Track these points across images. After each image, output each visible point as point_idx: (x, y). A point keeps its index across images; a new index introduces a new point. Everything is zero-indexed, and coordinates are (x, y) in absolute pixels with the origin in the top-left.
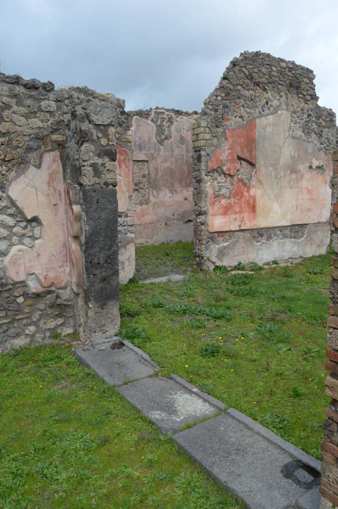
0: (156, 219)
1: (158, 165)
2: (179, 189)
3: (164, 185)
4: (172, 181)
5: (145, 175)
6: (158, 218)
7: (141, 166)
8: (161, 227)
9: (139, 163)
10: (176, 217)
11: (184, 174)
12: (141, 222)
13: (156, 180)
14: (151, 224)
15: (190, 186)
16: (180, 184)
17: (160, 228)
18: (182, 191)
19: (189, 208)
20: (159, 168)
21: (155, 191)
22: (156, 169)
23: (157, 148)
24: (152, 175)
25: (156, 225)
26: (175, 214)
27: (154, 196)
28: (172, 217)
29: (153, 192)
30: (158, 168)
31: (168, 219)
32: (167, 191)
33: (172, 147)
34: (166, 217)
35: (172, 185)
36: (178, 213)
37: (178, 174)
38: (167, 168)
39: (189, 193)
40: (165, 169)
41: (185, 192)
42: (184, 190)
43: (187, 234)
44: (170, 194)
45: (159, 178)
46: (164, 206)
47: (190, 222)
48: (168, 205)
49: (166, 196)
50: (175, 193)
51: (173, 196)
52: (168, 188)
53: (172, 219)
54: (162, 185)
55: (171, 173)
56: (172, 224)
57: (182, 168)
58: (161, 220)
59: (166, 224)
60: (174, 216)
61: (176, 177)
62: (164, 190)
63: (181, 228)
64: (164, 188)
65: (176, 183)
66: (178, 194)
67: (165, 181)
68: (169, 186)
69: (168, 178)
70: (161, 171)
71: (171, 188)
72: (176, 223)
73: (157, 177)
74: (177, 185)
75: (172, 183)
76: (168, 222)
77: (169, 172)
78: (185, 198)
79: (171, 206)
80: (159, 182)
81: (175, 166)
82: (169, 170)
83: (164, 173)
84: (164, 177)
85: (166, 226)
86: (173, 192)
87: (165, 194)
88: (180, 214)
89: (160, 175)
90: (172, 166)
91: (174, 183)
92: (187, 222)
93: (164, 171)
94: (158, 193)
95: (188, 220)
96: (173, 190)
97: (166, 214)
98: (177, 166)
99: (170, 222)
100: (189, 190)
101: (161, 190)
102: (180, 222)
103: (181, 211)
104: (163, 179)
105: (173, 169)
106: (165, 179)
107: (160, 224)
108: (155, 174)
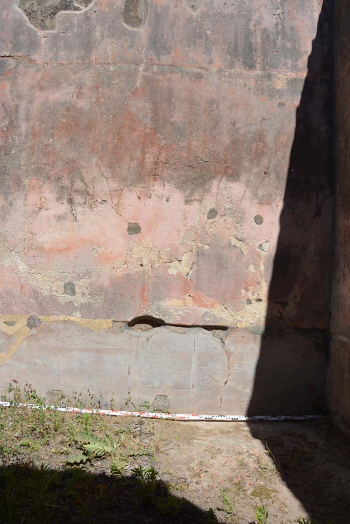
1: (19, 97)
2: (104, 186)
3: (38, 171)
4: (72, 155)
8: (9, 330)
10: (79, 299)
11: (132, 129)
13: (5, 150)
15: (155, 176)
16: (110, 166)
17: (9, 337)
18: (119, 193)
19: (147, 268)
20: (23, 105)
22: (11, 114)
23: (23, 38)
26: (81, 285)
28: (64, 298)
30: (17, 107)
31: (45, 304)
32: (49, 194)
33: (90, 33)
34: (36, 294)
35: (74, 169)
36: (91, 284)
37: (105, 129)
38: (56, 107)
39: (151, 203)
40: (48, 111)
41: (130, 198)
42: (126, 190)
43: (129, 373)
44: (62, 203)
45: (17, 142)
46: (32, 252)
47: (151, 327)
48: (47, 246)
49: (43, 212)
50: (85, 203)
51: (74, 212)
52: (52, 181)
53: (62, 304)
54: (27, 171)
55: (72, 123)
56: (61, 326)
57: (125, 107)
58: (14, 303)
59: (33, 324)
60: (73, 293)
61: (96, 141)
62: (37, 187)
63: (100, 346)
64: (36, 181)
65: (94, 164)
66: (101, 207)
67: (44, 154)
68: (57, 175)
69: (59, 144)
70: (28, 119)
71: (66, 182)
72: (79, 324)
73: (11, 141)
74: (96, 173)
75: (74, 163)
76: (40, 317)
77: (64, 120)
78: (129, 223)
79: (60, 251)
80: (16, 157)
81: (94, 100)
82: (65, 113)
83: (43, 126)
84: (39, 140)
85: (34, 331)
86: (74, 199)
87: (38, 206)
88: (101, 289)
89: (24, 133)
90: (79, 101)
91: (83, 163)
92: (133, 325)
93: (44, 118)
94: (10, 198)
95: (141, 317)
96: (76, 191)
97: (34, 283)
98: (102, 100)
99: (52, 318)
100: (153, 194)
101: (24, 187)
102: (96, 321)
103: (106, 275)
104: (34, 148)
105: (83, 109)
106: (45, 148)
107: (7, 320)
108: (3, 131)
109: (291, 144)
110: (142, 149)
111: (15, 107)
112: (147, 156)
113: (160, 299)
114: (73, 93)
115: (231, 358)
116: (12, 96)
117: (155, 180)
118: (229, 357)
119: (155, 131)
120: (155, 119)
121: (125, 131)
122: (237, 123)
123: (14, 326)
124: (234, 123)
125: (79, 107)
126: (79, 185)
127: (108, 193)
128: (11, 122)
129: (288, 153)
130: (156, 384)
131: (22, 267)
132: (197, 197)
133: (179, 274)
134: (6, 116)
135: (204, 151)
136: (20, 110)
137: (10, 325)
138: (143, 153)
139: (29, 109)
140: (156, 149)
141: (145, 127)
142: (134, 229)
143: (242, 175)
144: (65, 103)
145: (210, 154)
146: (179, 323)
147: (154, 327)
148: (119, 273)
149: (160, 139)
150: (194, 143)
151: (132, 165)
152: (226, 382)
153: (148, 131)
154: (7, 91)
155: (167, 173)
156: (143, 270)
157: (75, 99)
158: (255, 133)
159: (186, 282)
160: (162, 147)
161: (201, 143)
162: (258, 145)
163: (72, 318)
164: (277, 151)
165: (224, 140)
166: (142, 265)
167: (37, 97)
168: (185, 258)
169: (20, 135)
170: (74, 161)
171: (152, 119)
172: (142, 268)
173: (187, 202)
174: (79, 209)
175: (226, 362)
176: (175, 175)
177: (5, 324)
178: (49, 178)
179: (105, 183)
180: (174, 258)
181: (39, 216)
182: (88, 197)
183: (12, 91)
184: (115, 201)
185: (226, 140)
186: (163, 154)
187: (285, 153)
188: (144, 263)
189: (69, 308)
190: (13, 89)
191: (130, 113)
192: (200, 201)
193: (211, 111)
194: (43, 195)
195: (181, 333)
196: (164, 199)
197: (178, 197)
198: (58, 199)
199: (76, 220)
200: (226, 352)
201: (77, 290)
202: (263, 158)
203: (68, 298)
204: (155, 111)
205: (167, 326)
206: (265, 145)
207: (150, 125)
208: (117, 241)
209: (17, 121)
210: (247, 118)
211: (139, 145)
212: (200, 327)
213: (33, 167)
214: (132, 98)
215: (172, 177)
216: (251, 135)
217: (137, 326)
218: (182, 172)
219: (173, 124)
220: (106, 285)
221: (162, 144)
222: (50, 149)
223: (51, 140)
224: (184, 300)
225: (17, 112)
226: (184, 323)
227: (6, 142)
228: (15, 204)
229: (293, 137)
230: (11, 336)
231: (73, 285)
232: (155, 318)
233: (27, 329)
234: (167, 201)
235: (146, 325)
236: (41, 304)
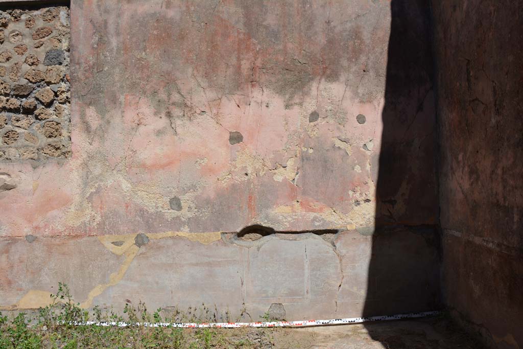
0: (98, 219)
1: (107, 11)
2: (201, 97)
3: (133, 86)
4: (166, 67)
5: (59, 53)
6: (105, 217)
7: (40, 24)
8: (118, 250)
9: (36, 13)
10: (185, 214)
11: (226, 36)
12: (37, 228)
13: (97, 68)
14: (77, 236)
15: (253, 83)
16: (206, 75)
17: (118, 257)
18: (216, 103)
19: (252, 176)
20: (111, 20)
21: (91, 112)
22: (100, 30)
24: (84, 51)
25: (100, 244)
26: (186, 199)
27: (87, 129)
28: (170, 214)
29: (83, 116)
30: (106, 22)
31: (151, 221)
32: (146, 108)
34: (141, 211)
35: (170, 82)
36: (196, 198)
37: (198, 37)
38: (146, 19)
39: (251, 110)
40: (138, 24)
41: (229, 107)
42: (224, 100)
43: (242, 284)
44: (161, 118)
45: (109, 58)
46: (134, 170)
47: (259, 235)
48: (148, 163)
49: (142, 128)
50: (184, 115)
51: (173, 126)
52: (149, 95)
53: (169, 220)
54: (122, 87)
55: (164, 35)
56: (170, 242)
57: (216, 13)
58: (120, 222)
59: (141, 242)
60: (180, 208)
61: (190, 51)
62: (133, 102)
63: (211, 259)
64: (132, 97)
65: (189, 75)
66: (200, 119)
67: (138, 68)
68: (152, 89)
69: (152, 57)
70: (118, 34)
71: (163, 96)
72: (188, 239)
73: (103, 57)
74: (192, 83)
75: (169, 75)
76: (148, 235)
77: (155, 32)
78: (230, 133)
79: (163, 167)
80: (109, 74)
81: (184, 9)
82: (156, 25)
83: (134, 40)
84: (130, 54)
85: (143, 249)
86: (172, 112)
87: (136, 122)
88: (208, 202)
89: (115, 49)
90: (168, 10)
91: (178, 74)
92: (243, 236)
93: (134, 31)
94: (107, 116)
95: (250, 227)
96: (173, 104)
97: (139, 201)
98: (192, 8)
99: (160, 235)
100: (252, 101)
101: (121, 103)
102: (205, 234)
103: (210, 187)
104: (127, 63)
105: (173, 19)
106: (138, 62)
107: (115, 241)
108: (93, 48)
109: (387, 39)
110: (237, 56)
111: (103, 22)
112: (243, 62)
113: (267, 207)
114: (162, 3)
115: (343, 261)
116: (99, 11)
117: (253, 86)
118: (341, 260)
119: (249, 35)
120: (247, 24)
121: (219, 38)
122: (332, 21)
123: (122, 246)
124: (329, 22)
125: (169, 17)
126: (176, 97)
127: (206, 103)
128: (101, 38)
129: (386, 48)
130: (270, 292)
131: (126, 185)
132: (297, 101)
133: (285, 180)
134: (95, 32)
135: (300, 53)
136: (108, 25)
137: (118, 245)
138: (239, 59)
139: (118, 23)
140: (251, 54)
141: (239, 33)
142: (236, 138)
143: (340, 75)
144: (155, 14)
145: (306, 55)
146: (289, 230)
147: (263, 236)
148: (224, 184)
149: (254, 44)
150: (290, 45)
151: (228, 73)
152: (340, 286)
153: (242, 36)
154: (94, 6)
155: (264, 78)
156: (249, 180)
157: (165, 9)
158: (350, 30)
159: (293, 189)
160: (258, 52)
161: (296, 45)
162: (354, 43)
163: (180, 234)
164: (374, 48)
165: (320, 40)
166: (246, 174)
167: (126, 10)
168: (290, 163)
169: (111, 50)
170: (169, 73)
171: (245, 24)
172: (246, 178)
173: (287, 106)
174: (178, 122)
175: (339, 265)
176: (273, 80)
177: (113, 245)
178: (145, 93)
179: (202, 94)
180: (279, 164)
181: (138, 133)
182: (187, 110)
183: (99, 6)
184: (215, 111)
185: (322, 40)
186: (259, 59)
187: (383, 49)
188: (249, 172)
189: (176, 223)
190: (99, 3)
191: (222, 20)
192: (301, 104)
193: (305, 11)
194: (140, 111)
195: (292, 240)
196: (264, 105)
197: (277, 102)
198: (156, 114)
199: (176, 133)
200: (338, 256)
201: (183, 204)
202: (361, 56)
203: (174, 213)
204: (247, 15)
205: (276, 234)
206: (362, 42)
207: (243, 31)
208: (220, 151)
209: (107, 37)
210: (342, 15)
211: (234, 52)
212: (310, 232)
213: (128, 83)
214: (223, 3)
215: (270, 82)
216: (347, 33)
217: (247, 236)
218: (280, 76)
219: (266, 27)
220: (212, 197)
221: (258, 49)
222: (143, 63)
223: (144, 53)
224: (292, 206)
225: (106, 27)
226: (294, 230)
227: (97, 59)
228: (112, 121)
229: (389, 32)
230: (120, 256)
231: (179, 199)
232: (264, 227)
233: (136, 248)
234: (267, 106)
235: (255, 234)
236: (147, 222)
